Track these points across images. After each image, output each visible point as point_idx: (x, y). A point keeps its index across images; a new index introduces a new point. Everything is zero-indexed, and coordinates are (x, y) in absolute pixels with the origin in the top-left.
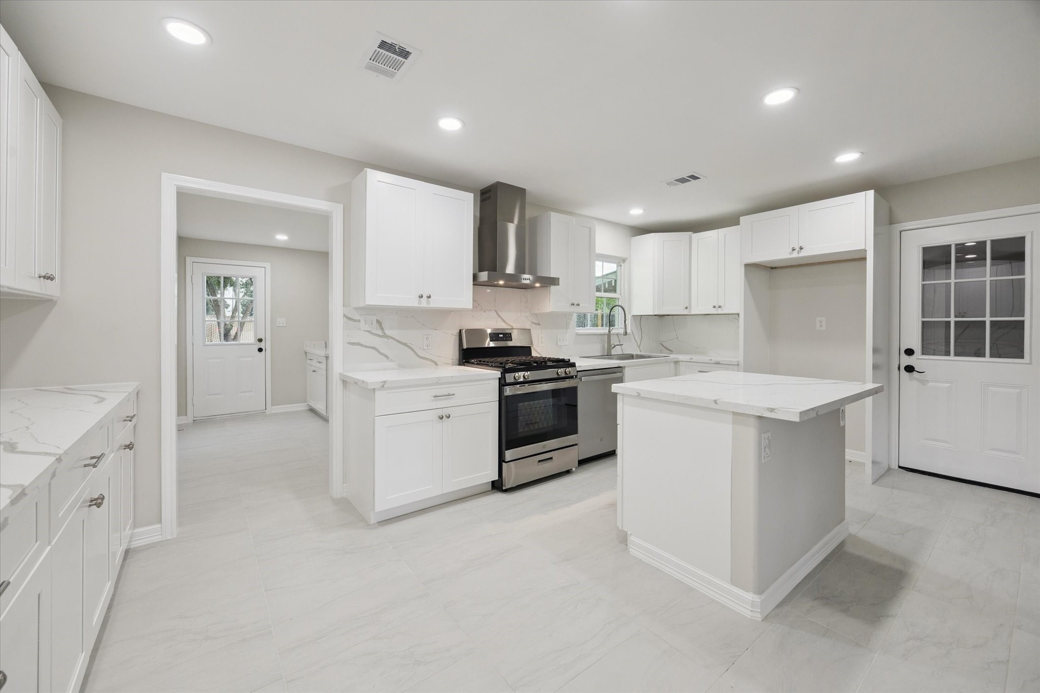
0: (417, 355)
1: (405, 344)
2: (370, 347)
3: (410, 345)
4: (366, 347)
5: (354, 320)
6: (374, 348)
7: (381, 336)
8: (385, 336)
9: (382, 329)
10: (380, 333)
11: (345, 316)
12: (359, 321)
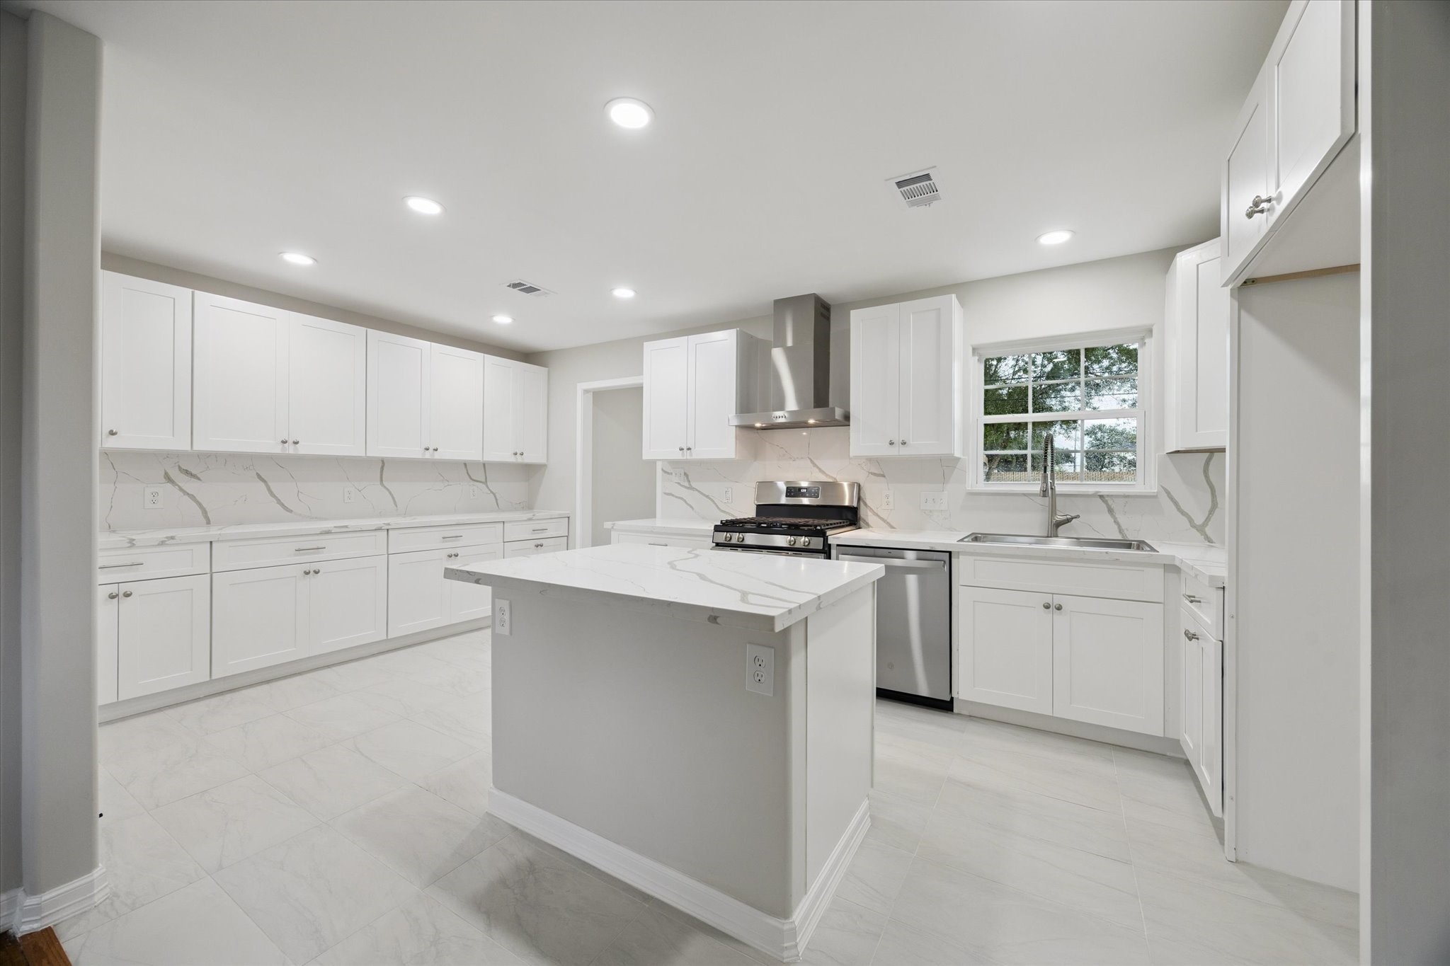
0: (718, 508)
1: (707, 497)
2: (679, 498)
3: (712, 498)
4: (676, 497)
5: (668, 473)
6: (682, 498)
7: (688, 488)
8: (691, 488)
9: (689, 481)
10: (686, 484)
11: (662, 470)
12: (672, 474)
